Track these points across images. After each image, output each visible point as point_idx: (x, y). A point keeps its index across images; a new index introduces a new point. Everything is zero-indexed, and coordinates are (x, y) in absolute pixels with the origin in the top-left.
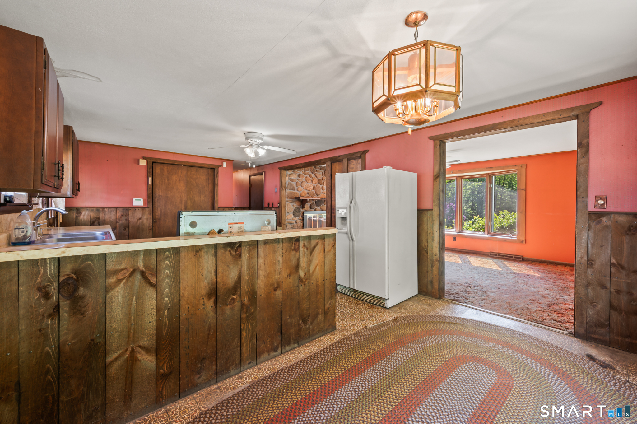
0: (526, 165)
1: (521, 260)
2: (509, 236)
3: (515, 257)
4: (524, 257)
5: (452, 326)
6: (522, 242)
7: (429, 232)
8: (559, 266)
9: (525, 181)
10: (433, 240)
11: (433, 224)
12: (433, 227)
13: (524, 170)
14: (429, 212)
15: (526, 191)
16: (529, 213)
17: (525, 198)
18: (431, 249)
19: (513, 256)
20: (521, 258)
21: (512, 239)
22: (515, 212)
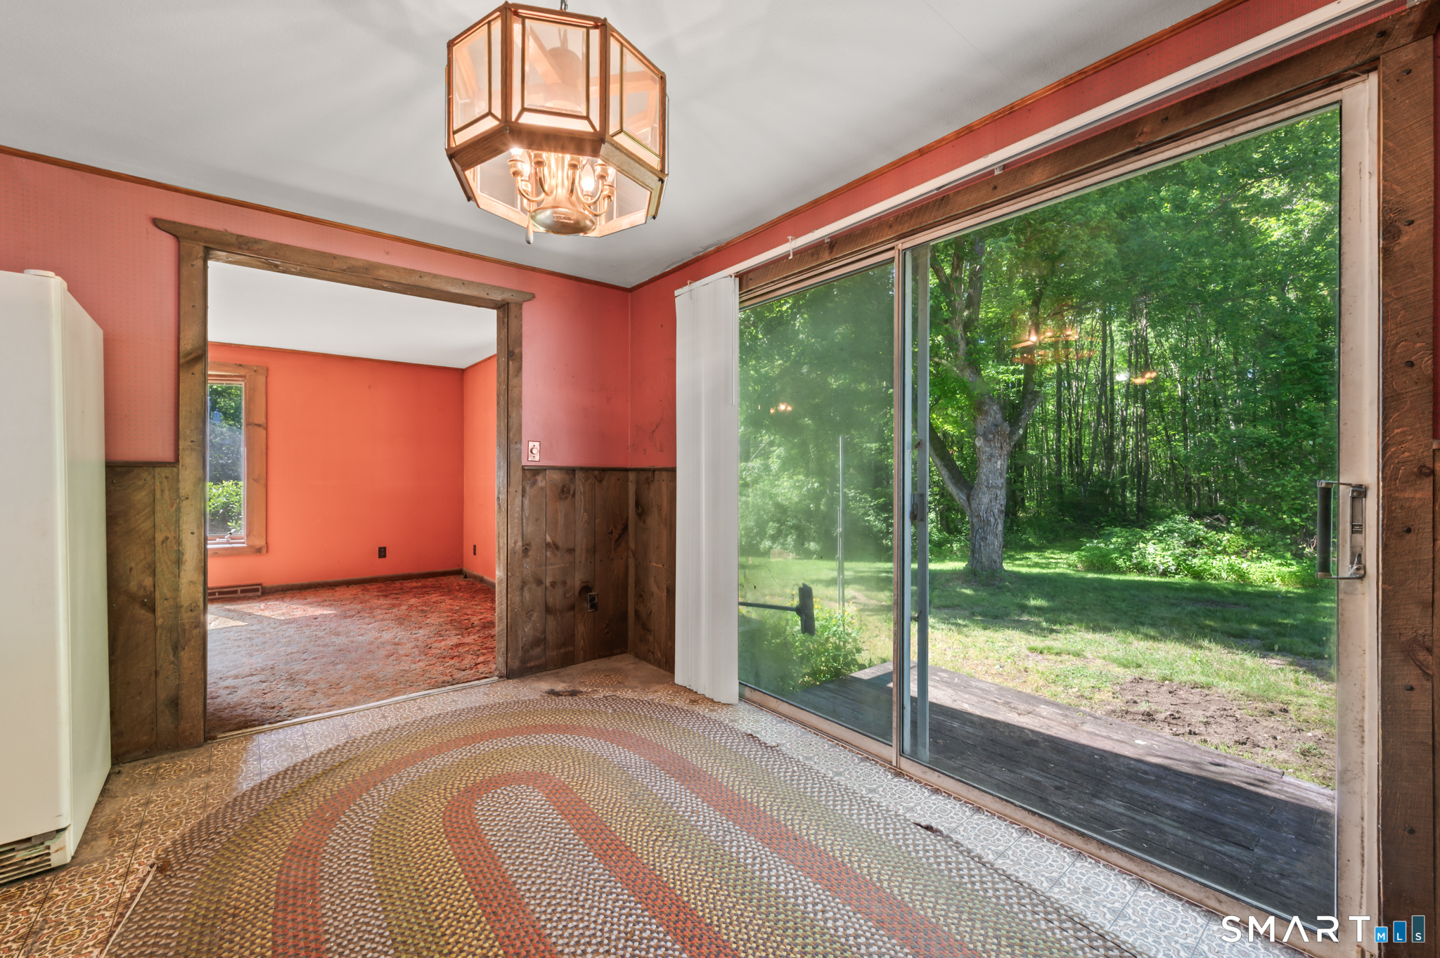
0: (267, 369)
1: (259, 593)
2: (224, 540)
3: (242, 591)
4: (265, 585)
5: (344, 772)
6: (259, 551)
7: (159, 537)
8: (337, 589)
9: (264, 407)
10: (179, 562)
11: (178, 510)
12: (178, 521)
13: (262, 379)
14: (157, 470)
15: (266, 429)
16: (274, 482)
17: (264, 447)
18: (168, 595)
19: (239, 589)
20: (257, 590)
21: (233, 548)
22: (237, 478)
